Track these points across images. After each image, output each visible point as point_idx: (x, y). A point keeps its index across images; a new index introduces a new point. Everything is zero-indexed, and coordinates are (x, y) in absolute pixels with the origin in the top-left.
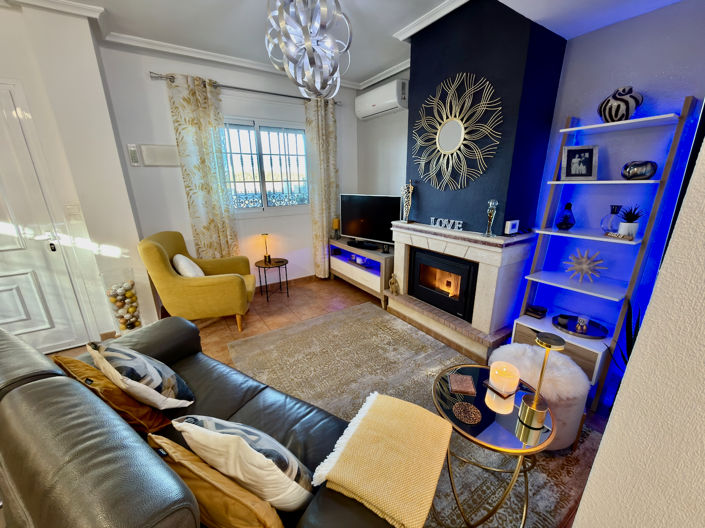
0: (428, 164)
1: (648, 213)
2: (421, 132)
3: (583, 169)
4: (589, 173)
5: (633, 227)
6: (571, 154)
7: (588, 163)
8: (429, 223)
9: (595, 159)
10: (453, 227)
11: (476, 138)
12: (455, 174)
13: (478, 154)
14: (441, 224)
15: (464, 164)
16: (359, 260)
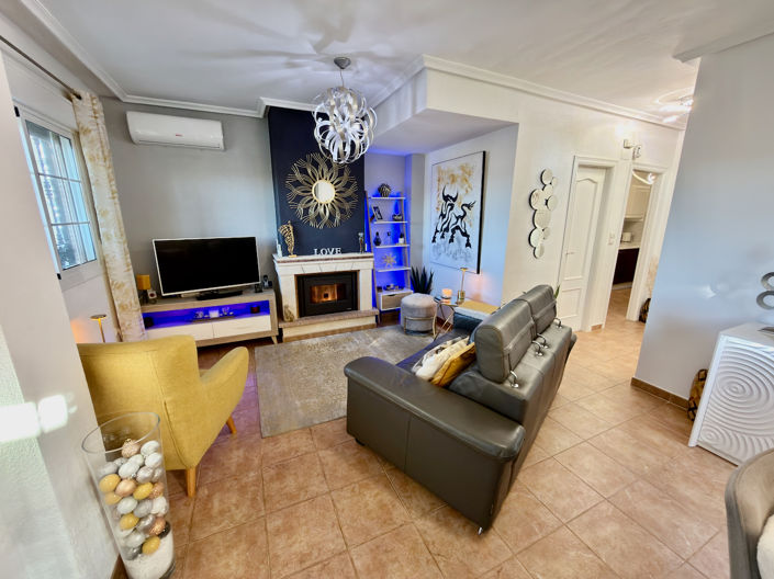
0: (306, 211)
2: (297, 184)
3: (380, 216)
4: (381, 218)
5: (403, 239)
6: (375, 209)
8: (313, 254)
9: (380, 212)
10: (334, 253)
11: (345, 195)
12: (332, 217)
13: (347, 206)
14: (324, 252)
15: (338, 212)
16: (214, 314)
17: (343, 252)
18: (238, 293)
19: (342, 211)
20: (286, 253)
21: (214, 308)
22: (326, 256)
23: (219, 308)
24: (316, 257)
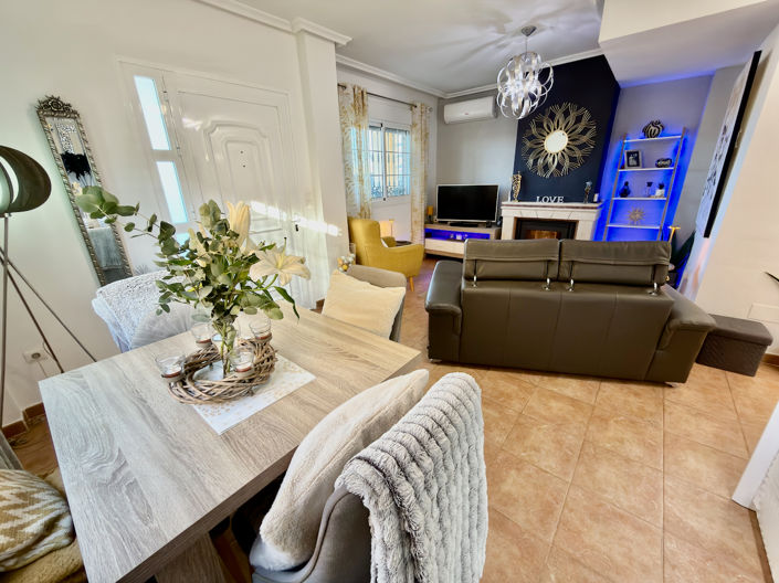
0: (536, 161)
1: (668, 184)
2: (532, 138)
3: (635, 163)
4: (638, 165)
5: (663, 191)
6: (629, 154)
7: (637, 159)
8: (535, 200)
9: (640, 157)
10: (556, 201)
11: (577, 143)
12: (559, 167)
13: (578, 154)
14: (546, 200)
15: (567, 161)
16: (459, 237)
17: (565, 201)
18: (475, 225)
19: (572, 159)
20: (512, 199)
21: (459, 233)
22: (546, 204)
23: (462, 234)
24: (537, 203)
